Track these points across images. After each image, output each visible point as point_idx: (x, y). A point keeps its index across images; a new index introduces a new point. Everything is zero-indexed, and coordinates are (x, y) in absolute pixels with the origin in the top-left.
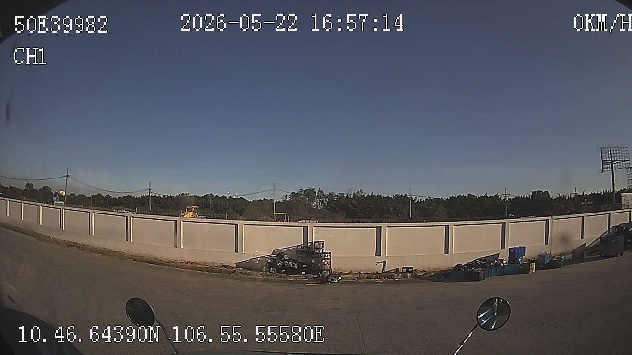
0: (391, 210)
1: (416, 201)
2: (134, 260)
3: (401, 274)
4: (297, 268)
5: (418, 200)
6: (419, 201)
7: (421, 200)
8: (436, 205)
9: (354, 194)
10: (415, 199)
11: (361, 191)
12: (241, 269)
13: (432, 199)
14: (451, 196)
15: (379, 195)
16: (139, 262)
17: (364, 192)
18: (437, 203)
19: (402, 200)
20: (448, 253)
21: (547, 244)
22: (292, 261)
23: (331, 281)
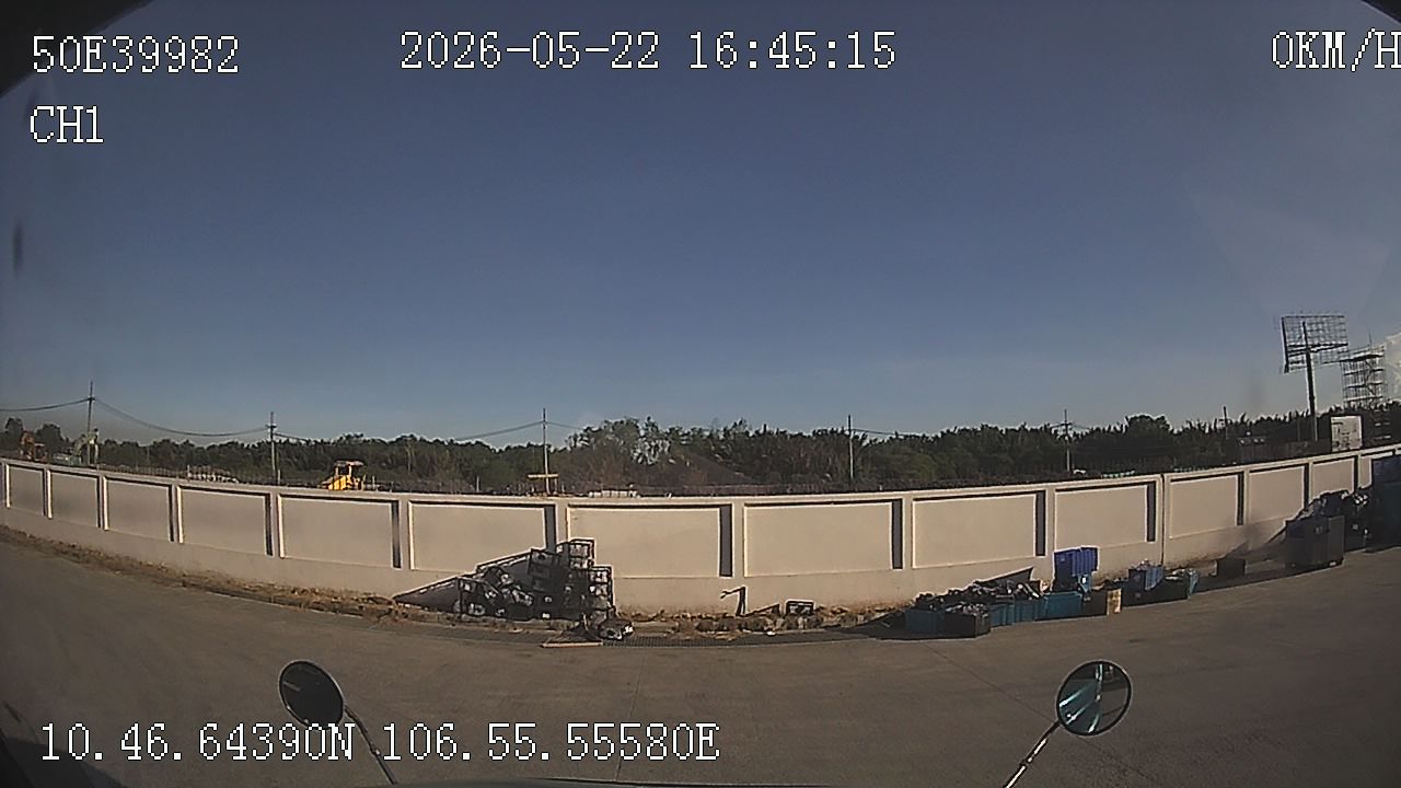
0: (808, 465)
1: (864, 444)
2: (185, 585)
3: (781, 621)
4: (529, 603)
5: (870, 441)
8: (909, 450)
9: (725, 430)
10: (864, 438)
11: (741, 423)
12: (408, 605)
13: (901, 437)
14: (945, 431)
15: (782, 430)
16: (193, 589)
17: (748, 424)
18: (912, 447)
19: (831, 441)
20: (901, 568)
21: (1153, 540)
22: (518, 587)
23: (609, 639)
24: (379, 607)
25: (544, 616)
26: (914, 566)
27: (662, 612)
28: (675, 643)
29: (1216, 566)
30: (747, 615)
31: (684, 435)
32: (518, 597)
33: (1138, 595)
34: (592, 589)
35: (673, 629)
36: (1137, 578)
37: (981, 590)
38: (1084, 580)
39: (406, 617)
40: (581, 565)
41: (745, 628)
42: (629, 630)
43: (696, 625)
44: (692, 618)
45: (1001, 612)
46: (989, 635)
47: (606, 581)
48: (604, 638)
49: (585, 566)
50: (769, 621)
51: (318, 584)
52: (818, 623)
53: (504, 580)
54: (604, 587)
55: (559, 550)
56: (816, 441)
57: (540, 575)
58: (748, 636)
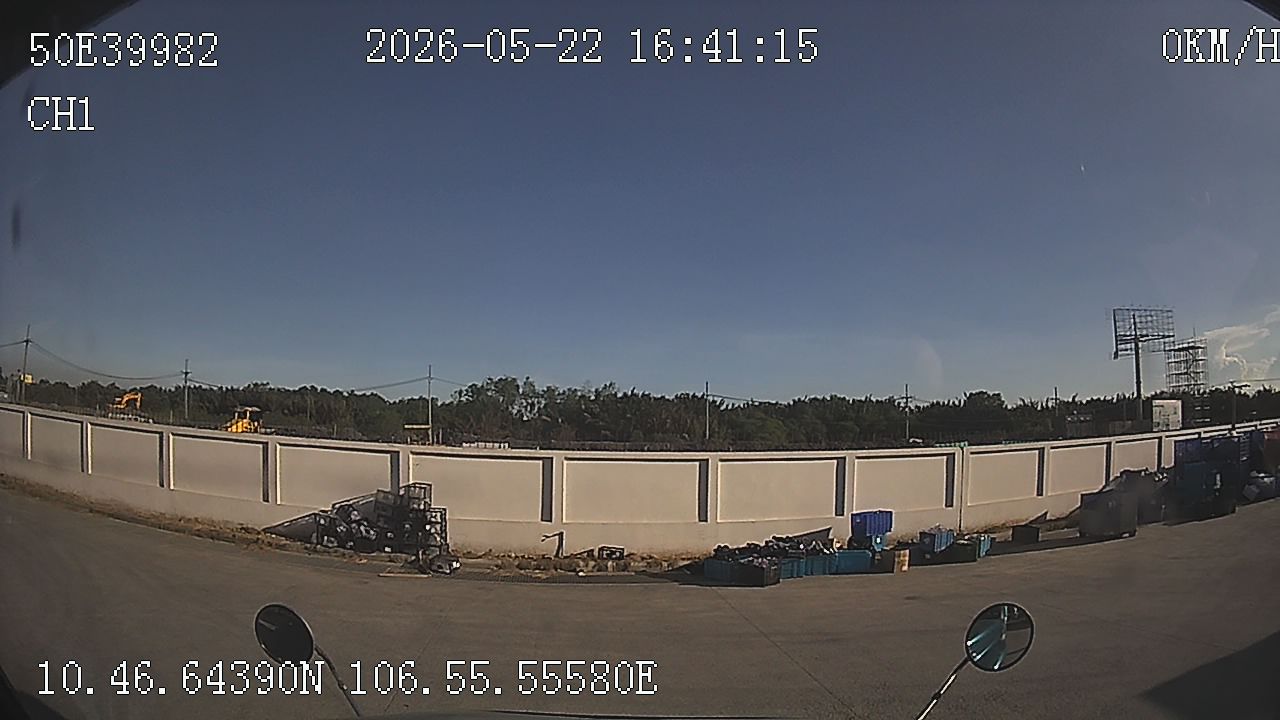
0: (668, 425)
1: (722, 408)
2: (91, 511)
3: (592, 563)
4: (374, 537)
5: (727, 406)
6: (730, 407)
7: (733, 405)
8: (763, 415)
9: (596, 390)
10: (721, 403)
11: (611, 385)
12: (274, 536)
13: (757, 404)
14: (796, 399)
15: (647, 393)
16: (97, 515)
17: (617, 386)
18: (766, 413)
19: (692, 405)
20: (706, 521)
21: (952, 506)
22: (365, 523)
23: (438, 571)
24: (249, 536)
25: (387, 549)
26: (718, 521)
27: (490, 550)
28: (495, 579)
29: (1011, 532)
30: (566, 557)
31: (559, 394)
32: (364, 532)
33: (928, 556)
34: (428, 527)
35: (497, 566)
36: (927, 541)
37: (778, 545)
38: (878, 540)
39: (271, 546)
40: (419, 505)
41: (559, 568)
42: (457, 565)
43: (516, 563)
44: (517, 557)
45: (793, 566)
46: (778, 585)
47: (439, 520)
48: (434, 571)
49: (422, 507)
50: (582, 563)
51: (200, 515)
52: (626, 568)
53: (353, 517)
54: (438, 527)
55: (402, 492)
56: (676, 404)
57: (383, 513)
58: (561, 576)
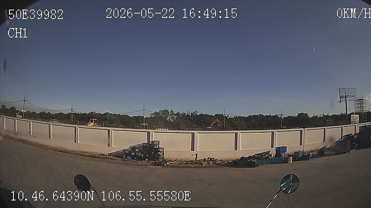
3: (206, 162)
4: (143, 156)
7: (231, 117)
9: (191, 113)
10: (228, 117)
11: (195, 112)
12: (111, 156)
13: (238, 117)
14: (249, 115)
15: (207, 114)
16: (55, 151)
17: (197, 112)
18: (241, 119)
19: (220, 117)
20: (237, 150)
21: (301, 145)
24: (104, 157)
25: (146, 160)
26: (240, 150)
27: (176, 159)
29: (317, 152)
30: (198, 161)
31: (180, 114)
32: (140, 155)
33: (297, 159)
34: (159, 153)
35: (179, 164)
36: (296, 154)
37: (257, 156)
38: (283, 154)
39: (111, 159)
41: (197, 164)
42: (168, 164)
43: (185, 163)
44: (184, 161)
45: (262, 162)
46: (258, 167)
47: (162, 151)
48: (162, 165)
50: (203, 162)
51: (88, 150)
52: (216, 163)
53: (136, 150)
54: (162, 153)
56: (215, 117)
57: (146, 149)
58: (198, 166)
